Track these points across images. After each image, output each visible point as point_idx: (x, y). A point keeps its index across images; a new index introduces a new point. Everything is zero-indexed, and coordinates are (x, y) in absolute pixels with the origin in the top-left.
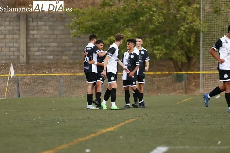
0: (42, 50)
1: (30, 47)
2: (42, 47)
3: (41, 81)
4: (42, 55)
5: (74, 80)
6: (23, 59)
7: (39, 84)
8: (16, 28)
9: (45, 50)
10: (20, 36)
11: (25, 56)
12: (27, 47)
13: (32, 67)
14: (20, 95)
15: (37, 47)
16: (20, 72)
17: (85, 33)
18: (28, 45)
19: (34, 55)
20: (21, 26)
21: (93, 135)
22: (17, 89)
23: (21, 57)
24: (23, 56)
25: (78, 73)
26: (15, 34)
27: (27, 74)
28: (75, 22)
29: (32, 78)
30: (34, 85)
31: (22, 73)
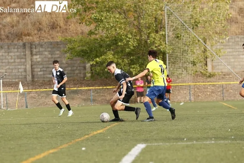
0: (44, 71)
1: (34, 69)
2: (43, 68)
3: (43, 95)
4: (44, 74)
5: (69, 94)
6: (29, 78)
7: (42, 97)
8: (22, 53)
9: (46, 71)
10: (26, 60)
11: (31, 76)
12: (32, 68)
13: (36, 84)
14: (28, 106)
15: (39, 68)
16: (27, 89)
17: (77, 56)
18: (33, 67)
19: (37, 75)
20: (26, 53)
21: (87, 136)
22: (25, 102)
23: (27, 76)
24: (29, 76)
25: (72, 88)
26: (22, 58)
27: (32, 90)
28: (69, 48)
29: (36, 92)
30: (38, 98)
31: (28, 89)
